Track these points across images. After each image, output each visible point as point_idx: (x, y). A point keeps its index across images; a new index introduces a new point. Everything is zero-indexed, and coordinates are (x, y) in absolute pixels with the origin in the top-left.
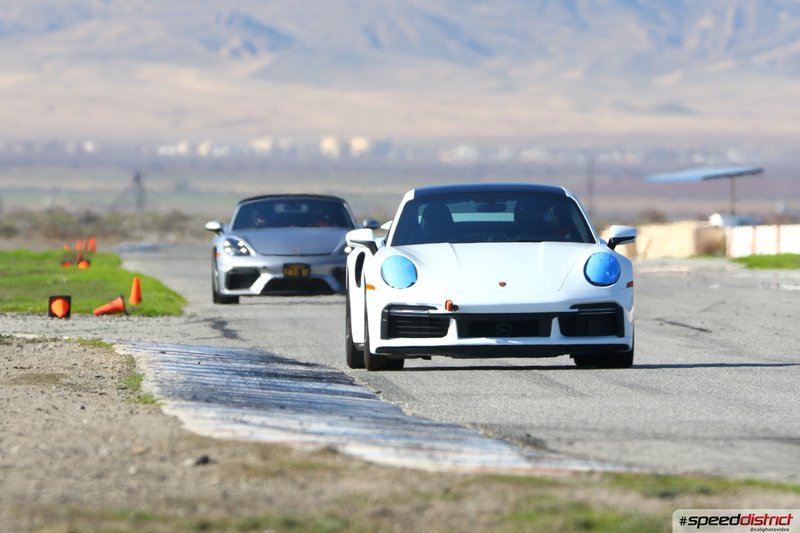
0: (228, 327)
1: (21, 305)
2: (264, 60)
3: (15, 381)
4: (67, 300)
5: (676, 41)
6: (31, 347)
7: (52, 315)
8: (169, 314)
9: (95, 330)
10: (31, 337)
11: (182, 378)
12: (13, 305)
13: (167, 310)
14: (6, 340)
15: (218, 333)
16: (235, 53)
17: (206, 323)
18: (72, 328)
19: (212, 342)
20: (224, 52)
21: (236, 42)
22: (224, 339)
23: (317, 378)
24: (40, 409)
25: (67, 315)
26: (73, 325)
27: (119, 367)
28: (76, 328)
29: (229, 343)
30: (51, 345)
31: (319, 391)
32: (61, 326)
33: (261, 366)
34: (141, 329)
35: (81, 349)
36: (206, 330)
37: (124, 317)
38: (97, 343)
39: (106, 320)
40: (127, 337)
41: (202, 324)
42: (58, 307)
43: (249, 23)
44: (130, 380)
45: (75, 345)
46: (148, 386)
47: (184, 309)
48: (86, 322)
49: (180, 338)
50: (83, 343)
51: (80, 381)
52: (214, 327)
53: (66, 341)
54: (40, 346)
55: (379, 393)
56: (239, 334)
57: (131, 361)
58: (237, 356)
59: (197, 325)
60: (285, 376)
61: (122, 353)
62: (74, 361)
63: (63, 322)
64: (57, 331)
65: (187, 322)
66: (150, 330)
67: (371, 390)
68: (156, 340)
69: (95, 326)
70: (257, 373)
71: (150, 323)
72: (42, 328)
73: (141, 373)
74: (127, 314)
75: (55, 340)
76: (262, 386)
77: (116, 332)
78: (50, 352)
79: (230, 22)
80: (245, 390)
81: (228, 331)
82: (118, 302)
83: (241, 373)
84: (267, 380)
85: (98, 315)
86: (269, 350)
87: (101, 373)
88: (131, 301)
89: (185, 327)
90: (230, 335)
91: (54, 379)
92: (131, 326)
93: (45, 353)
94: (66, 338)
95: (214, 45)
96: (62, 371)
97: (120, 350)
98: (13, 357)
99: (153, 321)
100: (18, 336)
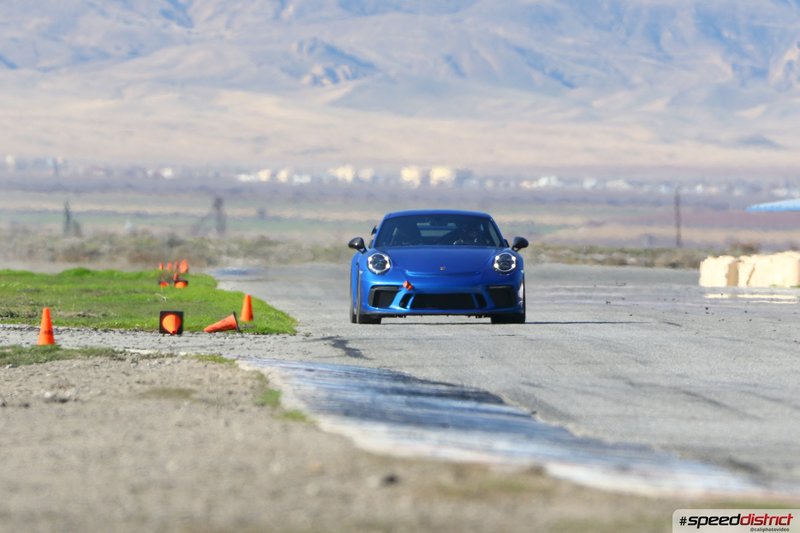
0: (349, 346)
1: (127, 322)
2: (345, 88)
3: (143, 396)
4: (179, 316)
5: (761, 73)
6: (147, 363)
7: (163, 331)
8: (284, 333)
9: (210, 346)
10: (146, 352)
11: (323, 394)
12: (120, 322)
13: (281, 329)
14: (119, 355)
15: (340, 351)
16: (316, 81)
17: (326, 342)
18: (186, 344)
19: (336, 361)
20: (307, 79)
21: (318, 70)
22: (348, 357)
23: (463, 396)
24: (180, 425)
25: (179, 331)
26: (187, 341)
27: (249, 382)
28: (190, 344)
29: (354, 362)
30: (168, 361)
31: (471, 410)
32: (174, 343)
33: (401, 385)
34: (258, 346)
35: (201, 364)
36: (326, 349)
37: (238, 335)
38: (217, 359)
39: (219, 338)
40: (247, 353)
41: (322, 343)
42: (169, 323)
43: (332, 51)
44: (266, 397)
45: (192, 361)
46: (289, 402)
47: (297, 328)
48: (199, 338)
49: (299, 356)
50: (200, 358)
51: (213, 397)
52: (334, 346)
53: (183, 357)
54: (156, 361)
55: (534, 413)
56: (363, 353)
57: (261, 377)
58: (370, 374)
59: (316, 343)
60: (428, 395)
61: (247, 369)
62: (197, 376)
63: (176, 338)
64: (171, 348)
65: (304, 341)
66: (269, 347)
67: (525, 410)
68: (277, 357)
69: (209, 342)
70: (399, 392)
71: (267, 340)
72: (154, 344)
73: (276, 389)
74: (240, 332)
75: (171, 355)
76: (409, 404)
77: (233, 349)
78: (168, 368)
79: (311, 49)
80: (393, 408)
81: (349, 349)
82: (231, 319)
83: (383, 391)
84: (413, 399)
85: (210, 332)
86: (397, 370)
87: (232, 388)
88: (243, 317)
89: (304, 345)
90: (353, 353)
91: (184, 394)
92: (248, 344)
93: (163, 368)
94: (183, 353)
95: (296, 73)
96: (188, 386)
97: (245, 366)
98: (132, 372)
99: (269, 338)
100: (132, 351)
